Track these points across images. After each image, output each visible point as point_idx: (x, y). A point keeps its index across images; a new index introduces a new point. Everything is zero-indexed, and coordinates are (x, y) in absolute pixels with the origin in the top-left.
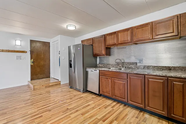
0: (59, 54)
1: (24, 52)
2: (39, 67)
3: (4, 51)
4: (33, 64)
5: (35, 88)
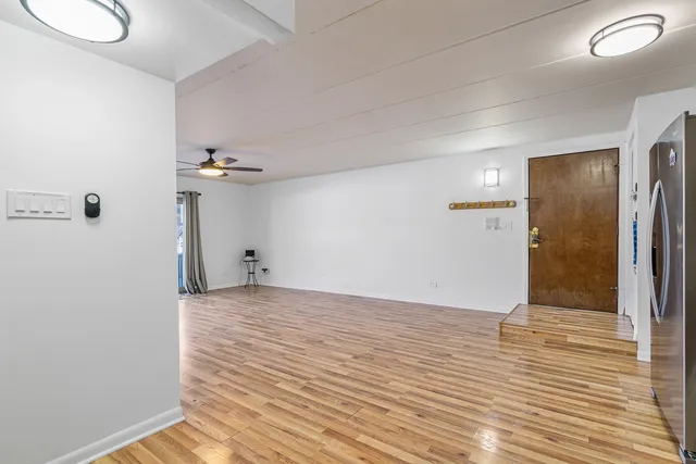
0: (635, 197)
1: (507, 204)
2: (563, 258)
3: (456, 206)
4: (536, 246)
5: (504, 330)
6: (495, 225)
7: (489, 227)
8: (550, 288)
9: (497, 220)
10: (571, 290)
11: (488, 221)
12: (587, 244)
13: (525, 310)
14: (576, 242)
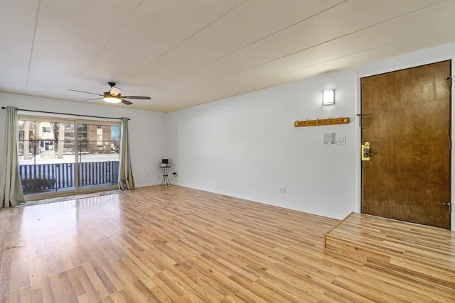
1: (341, 121)
2: (394, 171)
3: (300, 124)
4: (368, 159)
5: (328, 243)
6: (332, 139)
7: (326, 142)
8: (380, 200)
9: (334, 135)
10: (401, 202)
11: (325, 136)
12: (418, 158)
13: (358, 220)
14: (407, 156)
